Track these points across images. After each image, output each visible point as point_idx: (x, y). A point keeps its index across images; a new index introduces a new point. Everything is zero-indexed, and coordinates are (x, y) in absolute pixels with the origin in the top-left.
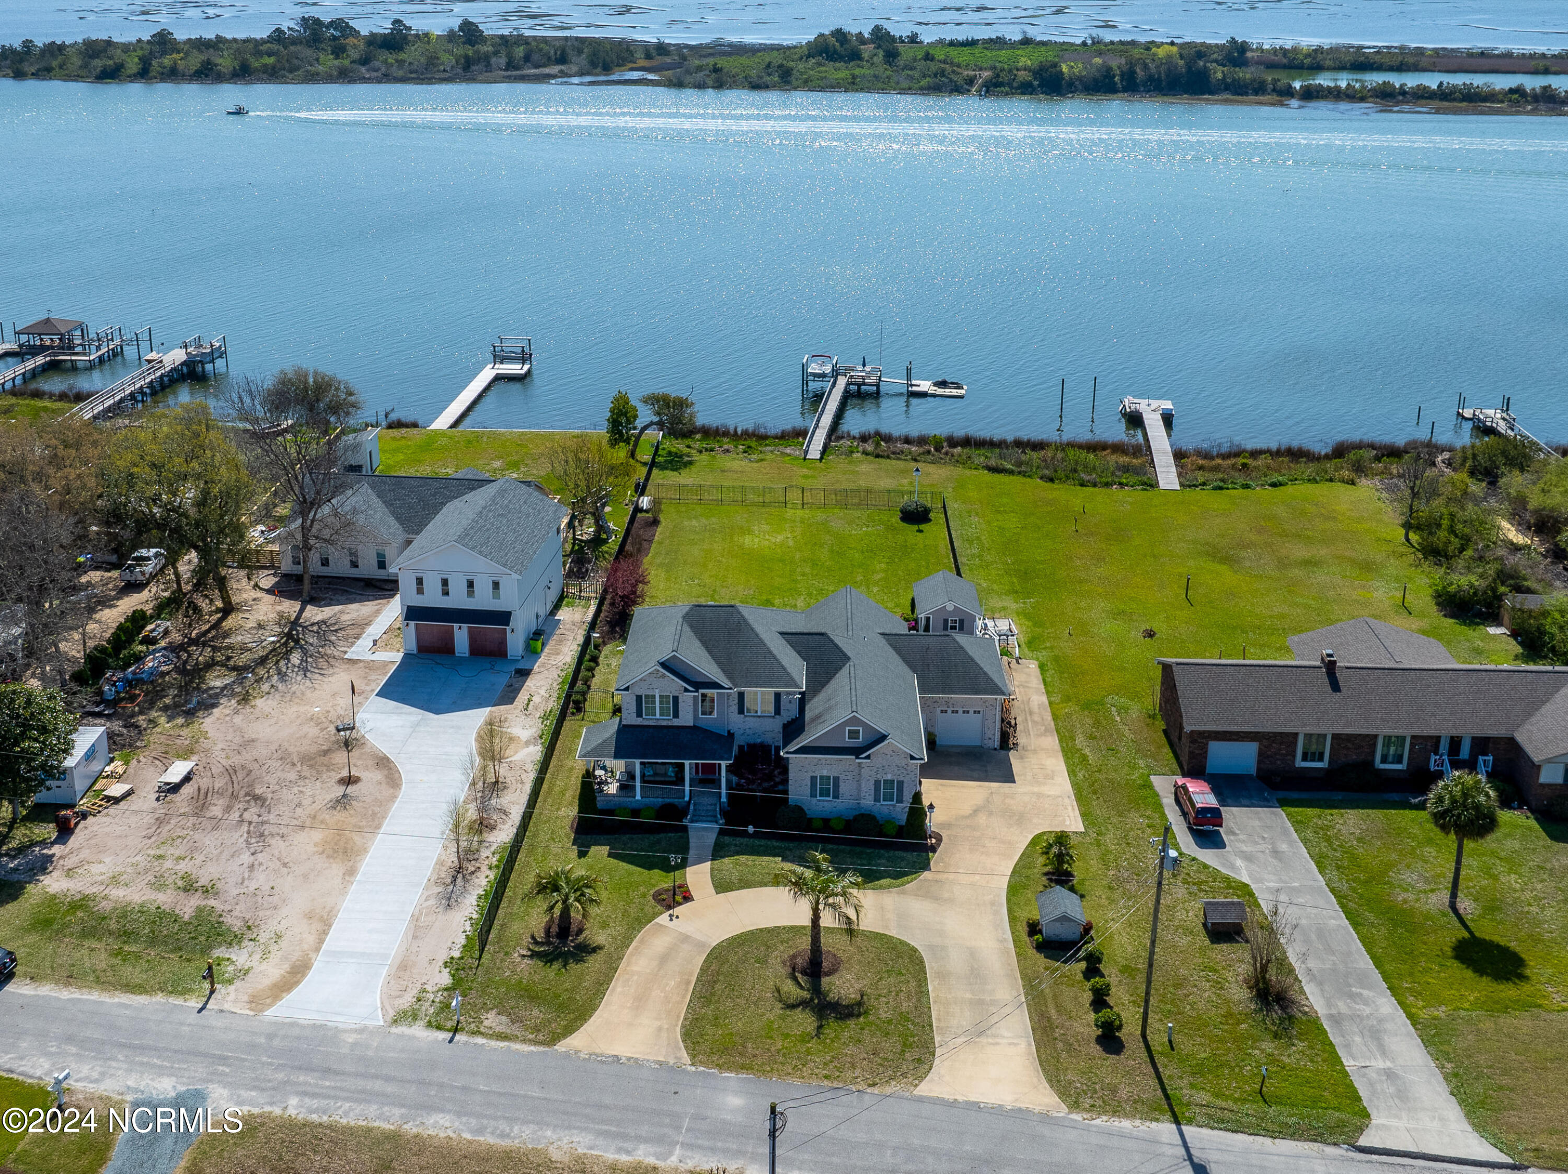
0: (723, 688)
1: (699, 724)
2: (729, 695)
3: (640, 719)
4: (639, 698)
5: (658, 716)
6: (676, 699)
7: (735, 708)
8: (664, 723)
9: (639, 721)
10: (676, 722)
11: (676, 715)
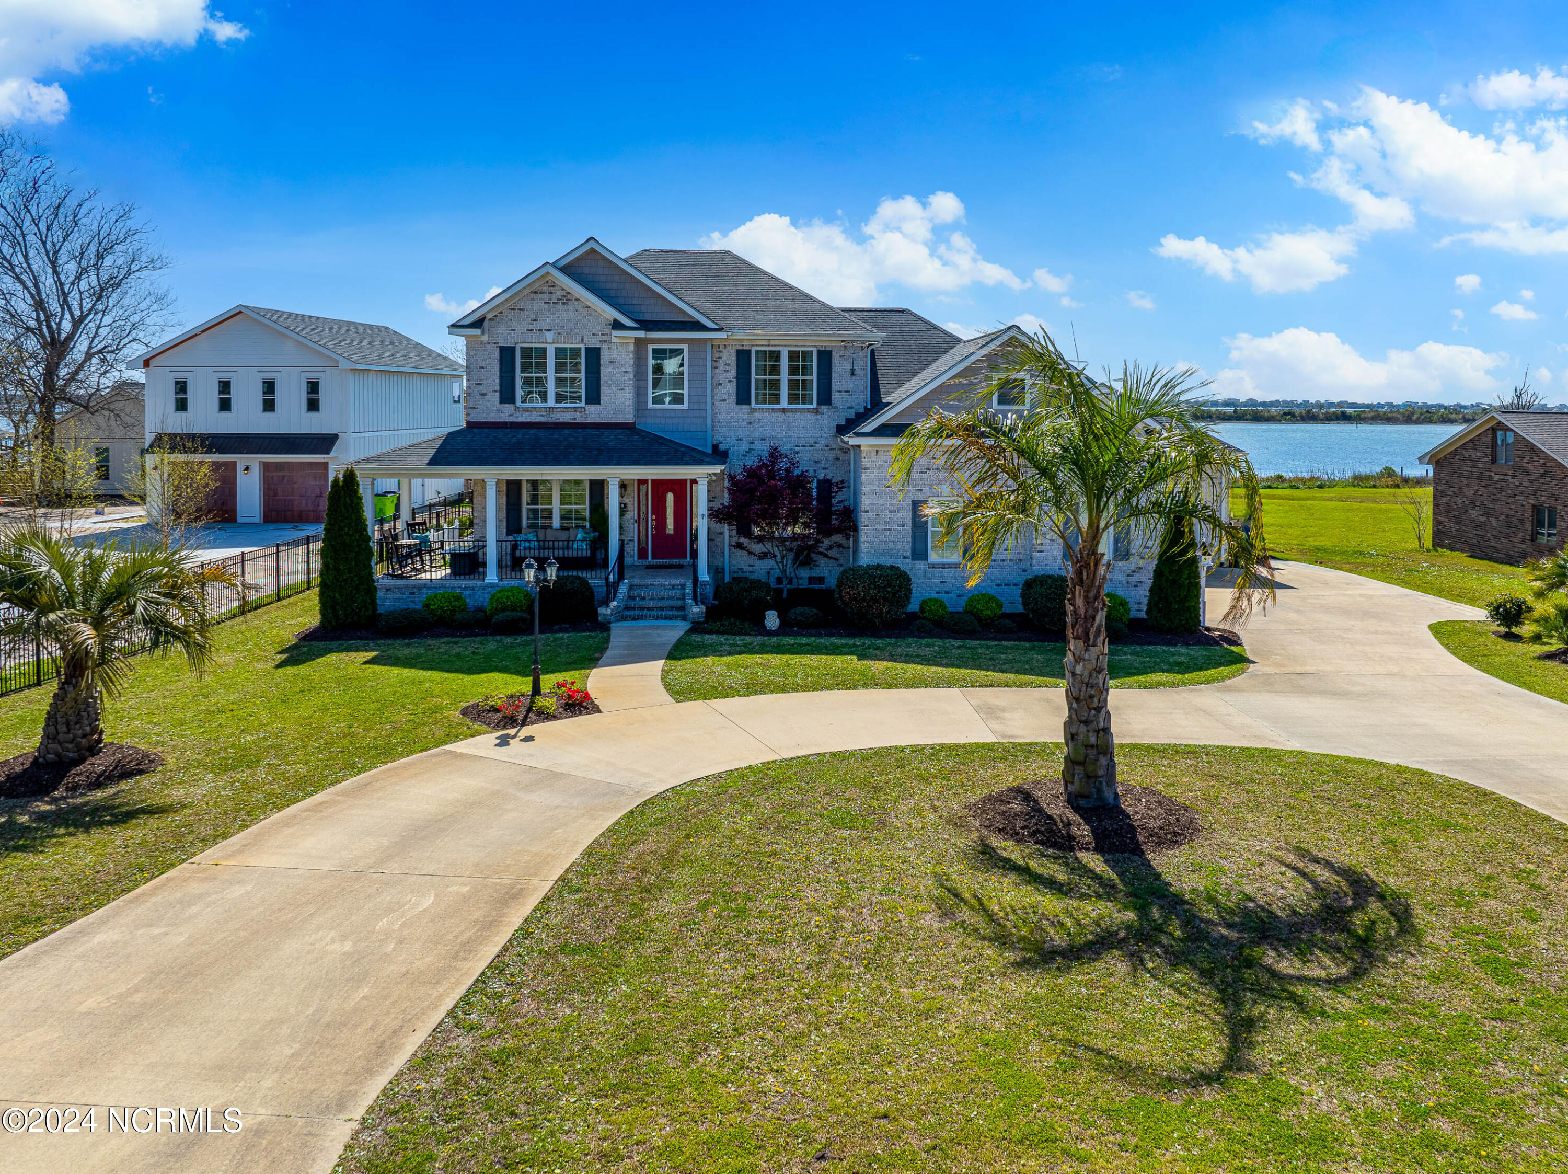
0: (703, 328)
1: (649, 425)
2: (716, 346)
3: (508, 408)
4: (507, 354)
5: (551, 402)
6: (594, 355)
7: (729, 389)
8: (566, 418)
9: (506, 413)
10: (594, 414)
11: (594, 397)
